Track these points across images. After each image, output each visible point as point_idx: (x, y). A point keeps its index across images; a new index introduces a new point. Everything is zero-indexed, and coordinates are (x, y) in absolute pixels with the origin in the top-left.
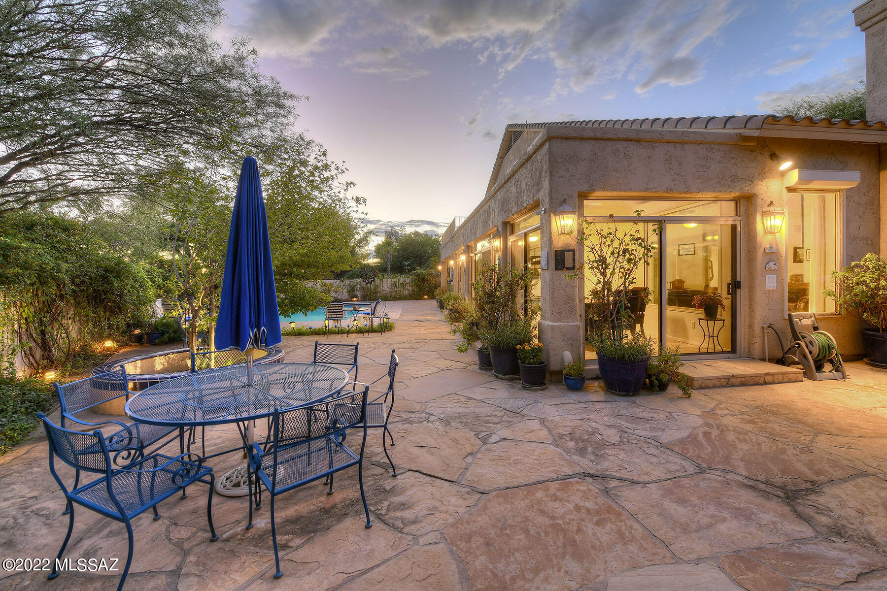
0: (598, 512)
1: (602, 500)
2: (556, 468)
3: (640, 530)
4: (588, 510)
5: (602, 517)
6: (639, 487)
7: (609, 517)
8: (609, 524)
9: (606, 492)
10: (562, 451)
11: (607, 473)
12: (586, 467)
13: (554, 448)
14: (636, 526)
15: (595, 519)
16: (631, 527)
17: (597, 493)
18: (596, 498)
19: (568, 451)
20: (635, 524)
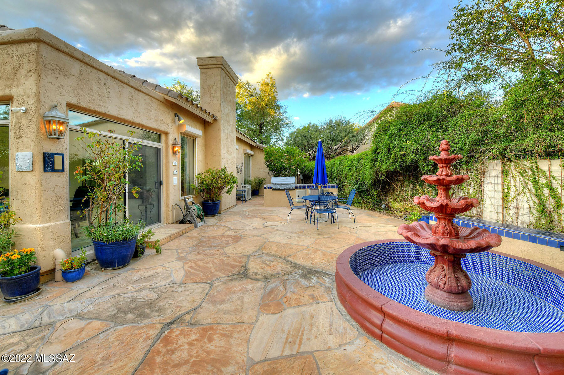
0: (203, 336)
1: (195, 329)
2: (144, 337)
3: (228, 326)
4: (197, 340)
5: (207, 336)
6: (200, 310)
7: (210, 334)
8: (214, 336)
9: (190, 324)
10: (131, 324)
11: (177, 315)
12: (161, 321)
13: (121, 327)
14: (225, 326)
15: (206, 340)
16: (223, 328)
17: (187, 329)
18: (191, 331)
19: (133, 321)
20: (223, 326)
